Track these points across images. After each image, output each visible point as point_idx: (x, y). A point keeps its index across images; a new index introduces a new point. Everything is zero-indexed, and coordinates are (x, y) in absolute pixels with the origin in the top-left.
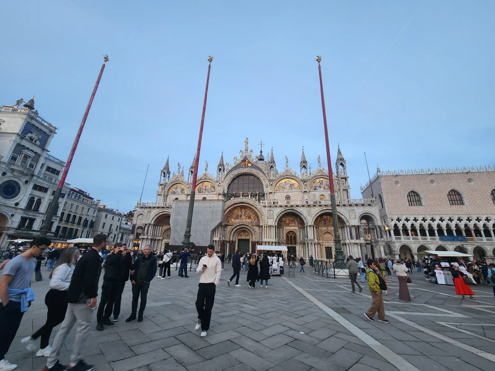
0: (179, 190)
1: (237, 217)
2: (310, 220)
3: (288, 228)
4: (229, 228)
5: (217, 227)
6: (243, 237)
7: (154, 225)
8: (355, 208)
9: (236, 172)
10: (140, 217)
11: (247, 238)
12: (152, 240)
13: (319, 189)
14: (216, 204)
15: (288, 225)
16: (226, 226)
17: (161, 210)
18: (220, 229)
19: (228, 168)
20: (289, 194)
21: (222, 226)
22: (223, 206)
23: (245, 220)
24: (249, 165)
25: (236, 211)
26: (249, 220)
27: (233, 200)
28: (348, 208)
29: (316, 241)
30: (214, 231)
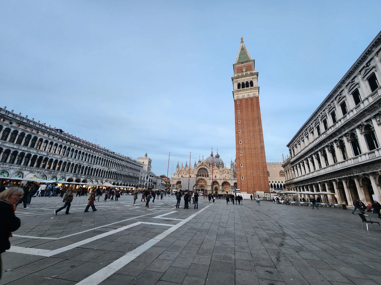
0: (182, 173)
1: (200, 182)
2: (220, 184)
3: (215, 186)
4: (198, 185)
5: (195, 185)
6: (202, 188)
7: (176, 184)
8: (233, 180)
9: (200, 167)
10: (172, 182)
11: (204, 188)
12: (176, 189)
13: (225, 174)
14: (194, 178)
15: (215, 185)
16: (197, 185)
17: (178, 180)
18: (195, 186)
19: (197, 166)
20: (216, 175)
21: (196, 185)
22: (196, 179)
23: (203, 183)
24: (204, 165)
25: (200, 180)
26: (204, 183)
27: (199, 177)
28: (231, 180)
29: (222, 190)
30: (193, 186)
